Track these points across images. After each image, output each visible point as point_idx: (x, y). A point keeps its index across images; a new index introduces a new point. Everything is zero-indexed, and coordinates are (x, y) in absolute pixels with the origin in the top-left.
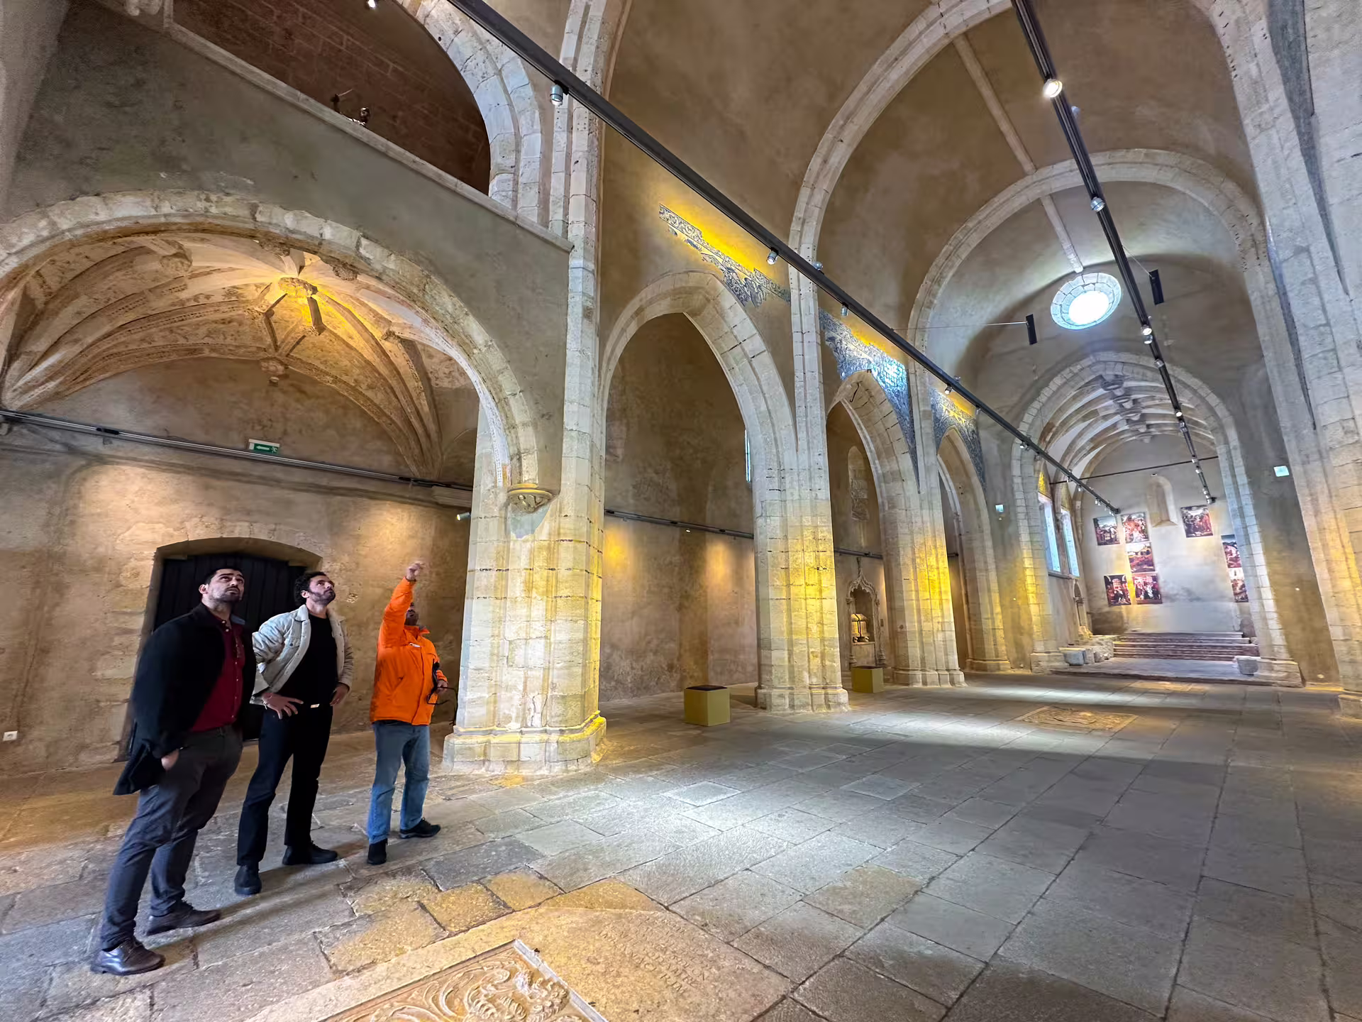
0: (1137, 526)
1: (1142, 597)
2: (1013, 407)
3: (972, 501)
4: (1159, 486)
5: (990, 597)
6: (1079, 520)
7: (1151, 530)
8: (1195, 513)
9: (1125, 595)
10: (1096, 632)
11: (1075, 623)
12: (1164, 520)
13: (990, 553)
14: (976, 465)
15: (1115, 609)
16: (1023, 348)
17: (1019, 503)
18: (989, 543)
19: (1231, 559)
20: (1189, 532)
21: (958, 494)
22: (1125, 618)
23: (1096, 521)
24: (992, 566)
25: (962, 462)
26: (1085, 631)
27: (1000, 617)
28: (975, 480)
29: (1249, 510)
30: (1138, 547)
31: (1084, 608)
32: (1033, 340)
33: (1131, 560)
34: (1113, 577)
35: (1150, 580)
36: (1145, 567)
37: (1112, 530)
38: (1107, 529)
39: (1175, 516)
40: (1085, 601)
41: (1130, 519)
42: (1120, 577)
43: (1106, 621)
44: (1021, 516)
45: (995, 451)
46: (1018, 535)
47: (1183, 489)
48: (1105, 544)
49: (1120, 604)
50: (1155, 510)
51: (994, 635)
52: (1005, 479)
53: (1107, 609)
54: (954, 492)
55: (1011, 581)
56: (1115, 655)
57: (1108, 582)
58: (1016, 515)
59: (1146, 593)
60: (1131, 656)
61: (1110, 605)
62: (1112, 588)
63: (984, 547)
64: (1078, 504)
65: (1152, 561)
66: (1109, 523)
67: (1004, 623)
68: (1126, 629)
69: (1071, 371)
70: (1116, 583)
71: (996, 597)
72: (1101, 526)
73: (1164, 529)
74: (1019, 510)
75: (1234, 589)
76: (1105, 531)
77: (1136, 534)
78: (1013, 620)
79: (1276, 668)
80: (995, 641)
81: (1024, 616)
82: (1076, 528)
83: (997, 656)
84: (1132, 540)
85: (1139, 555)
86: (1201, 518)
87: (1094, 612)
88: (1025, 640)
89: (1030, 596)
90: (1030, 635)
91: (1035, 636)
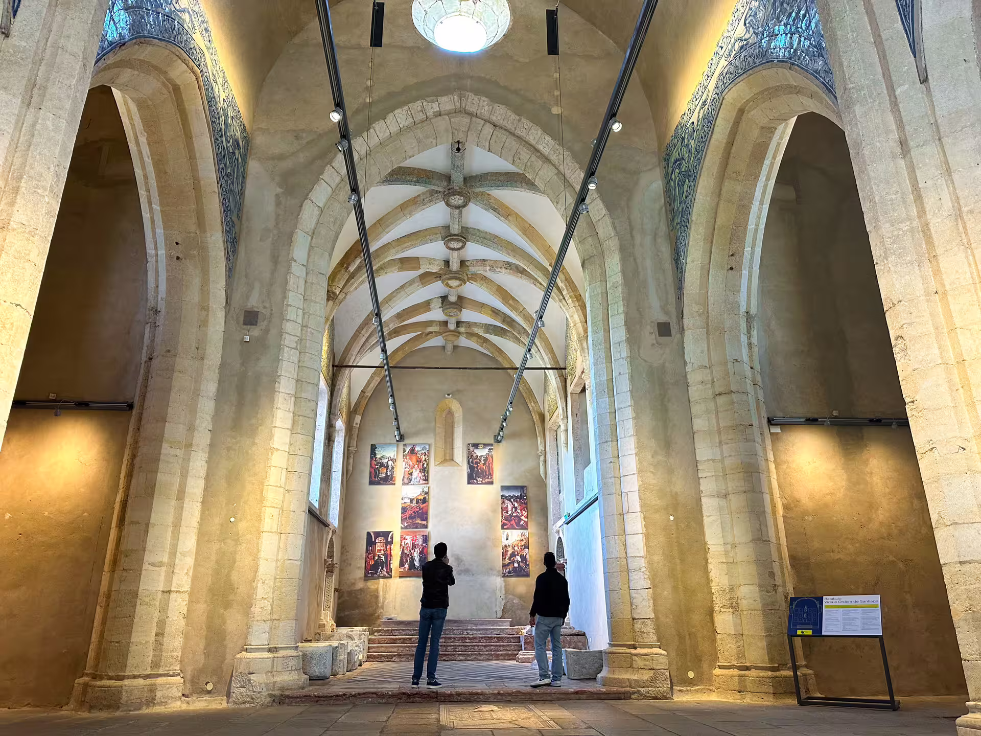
0: (419, 461)
1: (407, 566)
2: (320, 136)
3: (196, 282)
4: (450, 413)
5: (180, 509)
6: (354, 443)
7: (433, 470)
8: (481, 452)
9: (386, 564)
10: (341, 622)
11: (319, 605)
12: (448, 459)
13: (207, 406)
14: (226, 209)
15: (371, 584)
16: (358, 47)
17: (291, 314)
18: (210, 387)
19: (506, 519)
20: (471, 479)
21: (169, 257)
22: (381, 599)
23: (373, 448)
24: (202, 438)
25: (196, 180)
26: (328, 619)
27: (190, 561)
28: (216, 240)
29: (623, 385)
30: (414, 491)
31: (333, 581)
32: (376, 40)
33: (404, 510)
34: (378, 534)
35: (420, 541)
36: (418, 521)
37: (390, 463)
38: (385, 461)
39: (460, 455)
40: (336, 571)
41: (412, 451)
42: (386, 534)
43: (356, 606)
44: (289, 340)
45: (270, 207)
46: (274, 379)
47: (474, 419)
48: (378, 483)
49: (379, 577)
50: (441, 444)
51: (164, 609)
52: (275, 260)
53: (360, 585)
54: (162, 252)
55: (234, 477)
56: (370, 658)
57: (370, 542)
58: (281, 334)
59: (413, 559)
60: (389, 658)
61: (366, 577)
62: (373, 551)
63: (197, 393)
64: (358, 419)
65: (427, 513)
66: (387, 453)
67: (195, 579)
68: (378, 617)
69: (423, 110)
70: (379, 545)
71: (193, 511)
72: (378, 456)
73: (446, 469)
74: (289, 327)
75: (504, 559)
76: (382, 465)
77: (416, 473)
78: (217, 572)
79: (639, 662)
80: (162, 624)
81: (243, 561)
82: (348, 453)
83: (156, 664)
84: (410, 480)
85: (414, 504)
86: (486, 460)
87: (345, 588)
88: (233, 621)
89: (268, 511)
90: (247, 606)
91: (256, 610)
